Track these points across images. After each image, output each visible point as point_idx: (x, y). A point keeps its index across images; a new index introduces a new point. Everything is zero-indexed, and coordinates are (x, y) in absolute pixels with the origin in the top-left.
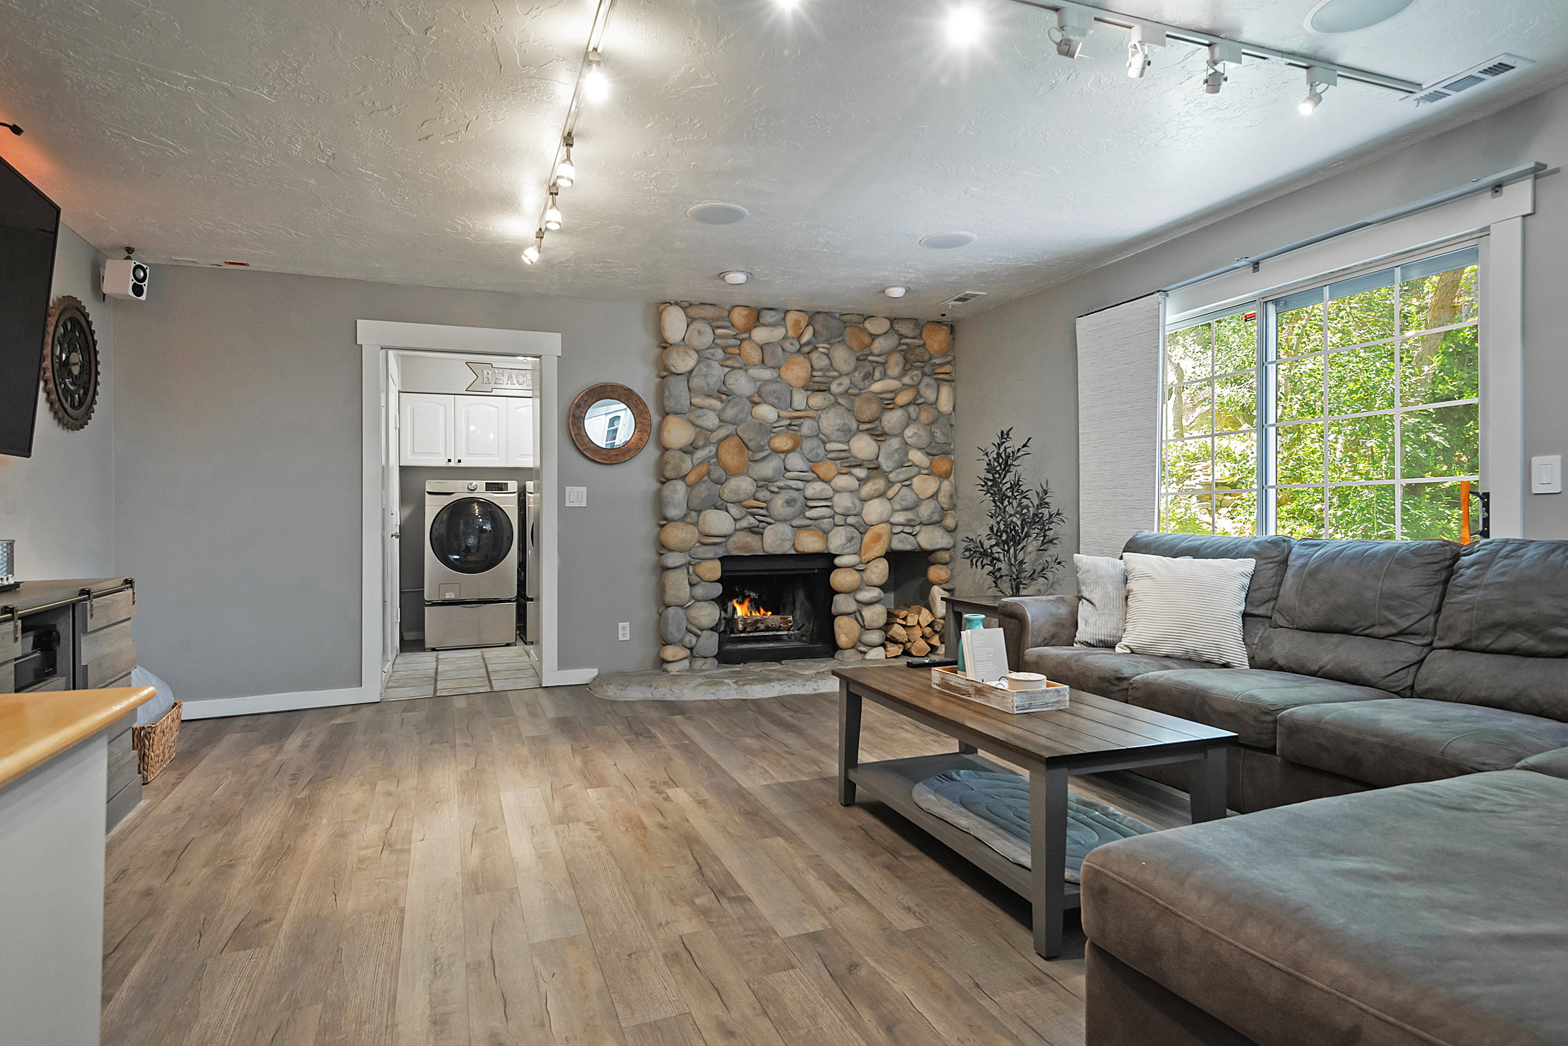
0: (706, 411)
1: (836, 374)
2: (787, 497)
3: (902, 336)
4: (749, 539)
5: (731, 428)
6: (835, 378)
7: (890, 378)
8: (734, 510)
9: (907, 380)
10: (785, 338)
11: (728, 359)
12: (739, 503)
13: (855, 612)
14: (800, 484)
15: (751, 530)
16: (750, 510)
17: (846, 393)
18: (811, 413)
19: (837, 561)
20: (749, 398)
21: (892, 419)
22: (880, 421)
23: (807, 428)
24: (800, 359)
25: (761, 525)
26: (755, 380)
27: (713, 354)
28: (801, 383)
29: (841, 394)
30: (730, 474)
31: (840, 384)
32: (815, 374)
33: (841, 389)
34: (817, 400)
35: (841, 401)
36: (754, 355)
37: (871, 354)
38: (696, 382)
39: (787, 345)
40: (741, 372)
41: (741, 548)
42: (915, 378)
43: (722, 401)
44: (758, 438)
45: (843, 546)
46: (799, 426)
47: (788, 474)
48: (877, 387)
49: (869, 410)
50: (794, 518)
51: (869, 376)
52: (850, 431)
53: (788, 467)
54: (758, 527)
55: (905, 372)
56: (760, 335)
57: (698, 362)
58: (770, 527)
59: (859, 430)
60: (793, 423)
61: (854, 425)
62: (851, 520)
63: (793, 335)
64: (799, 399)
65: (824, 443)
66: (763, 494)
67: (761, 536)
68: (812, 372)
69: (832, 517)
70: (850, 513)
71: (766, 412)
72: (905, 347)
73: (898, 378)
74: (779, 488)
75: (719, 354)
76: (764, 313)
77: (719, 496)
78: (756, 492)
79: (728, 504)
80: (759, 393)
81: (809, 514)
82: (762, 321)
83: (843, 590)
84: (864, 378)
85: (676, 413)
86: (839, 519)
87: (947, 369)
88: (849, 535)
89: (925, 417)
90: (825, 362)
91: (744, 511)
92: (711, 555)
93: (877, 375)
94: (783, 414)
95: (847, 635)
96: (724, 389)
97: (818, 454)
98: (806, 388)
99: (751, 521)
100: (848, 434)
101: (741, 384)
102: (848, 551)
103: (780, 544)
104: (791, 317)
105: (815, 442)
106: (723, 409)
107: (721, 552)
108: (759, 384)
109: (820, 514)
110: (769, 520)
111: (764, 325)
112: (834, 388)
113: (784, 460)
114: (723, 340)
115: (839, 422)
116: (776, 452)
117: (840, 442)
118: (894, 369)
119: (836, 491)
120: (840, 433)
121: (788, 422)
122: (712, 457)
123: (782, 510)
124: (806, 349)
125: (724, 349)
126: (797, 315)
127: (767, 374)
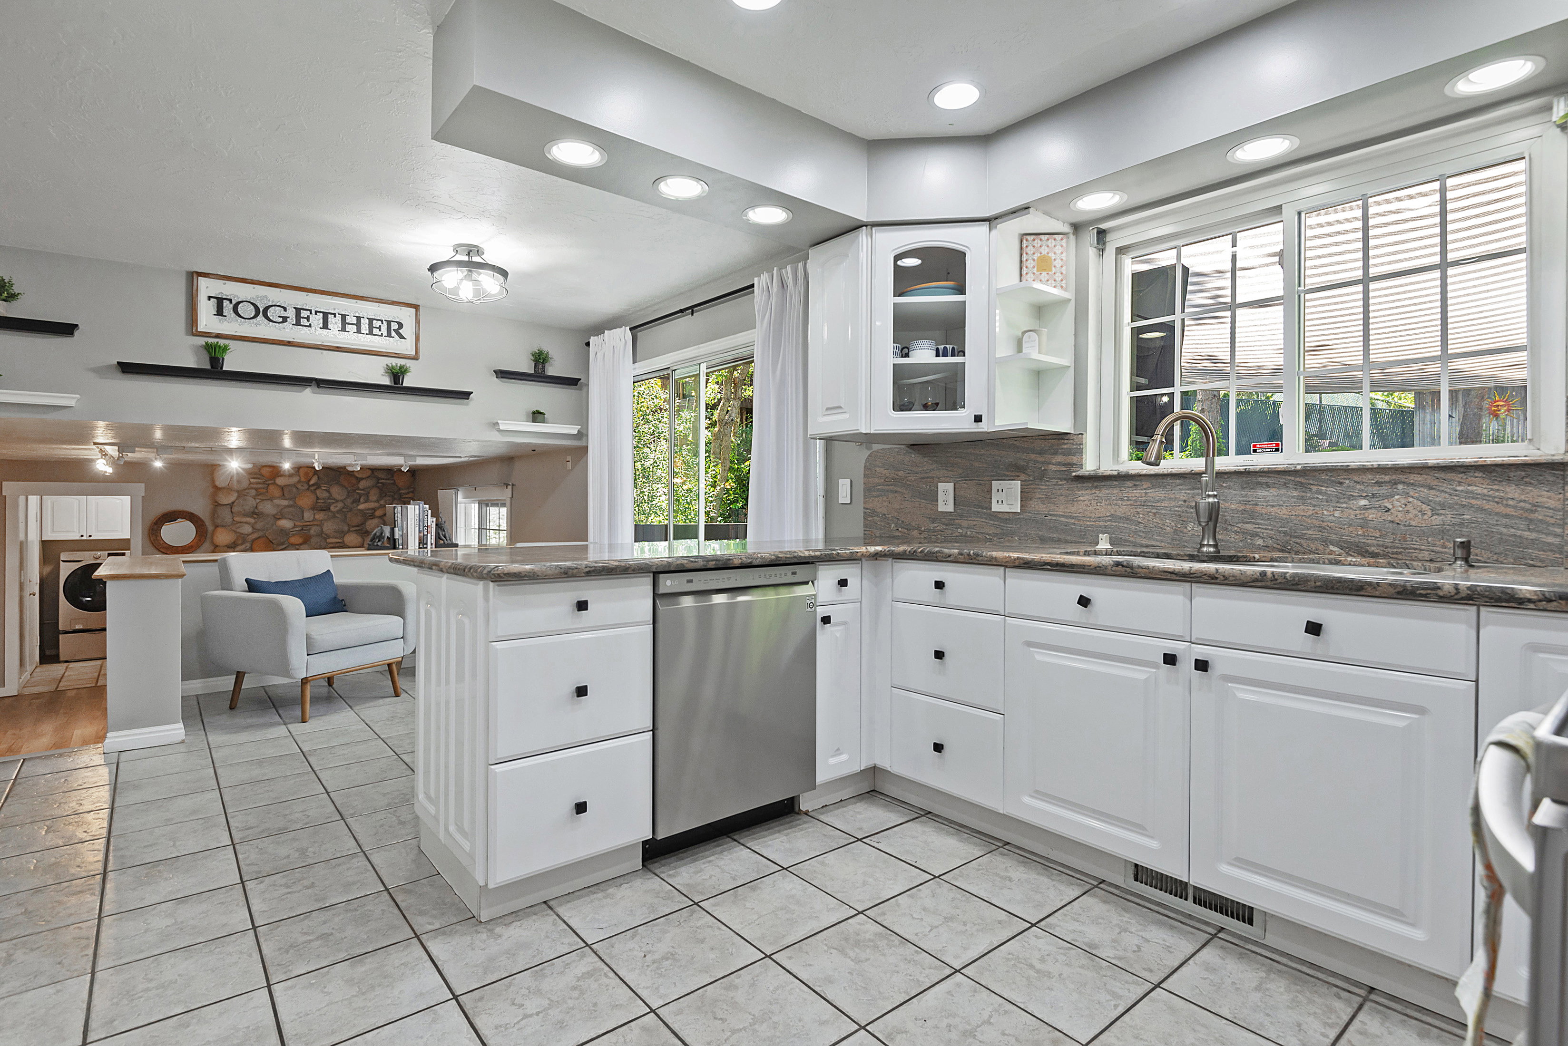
0: (242, 524)
1: (333, 501)
3: (378, 479)
5: (261, 534)
6: (333, 503)
7: (371, 502)
9: (382, 502)
10: (299, 482)
11: (260, 494)
17: (340, 511)
18: (315, 523)
20: (274, 516)
21: (372, 524)
22: (365, 525)
23: (314, 531)
24: (309, 493)
26: (278, 506)
27: (248, 493)
28: (309, 506)
29: (337, 512)
31: (336, 506)
32: (319, 501)
33: (337, 509)
34: (320, 516)
35: (337, 515)
36: (276, 492)
37: (358, 489)
38: (235, 509)
39: (299, 486)
40: (269, 502)
43: (255, 518)
44: (280, 538)
46: (309, 530)
48: (361, 507)
49: (357, 520)
51: (357, 501)
55: (381, 498)
56: (280, 481)
57: (238, 497)
59: (349, 531)
60: (303, 529)
61: (346, 528)
63: (304, 480)
64: (308, 516)
65: (325, 539)
68: (317, 500)
71: (286, 524)
72: (381, 485)
73: (377, 501)
75: (253, 492)
80: (280, 513)
82: (282, 473)
84: (353, 502)
85: (222, 526)
87: (410, 495)
90: (326, 495)
93: (362, 500)
94: (298, 523)
96: (256, 511)
97: (321, 545)
98: (313, 509)
100: (343, 533)
101: (268, 508)
104: (303, 471)
105: (319, 539)
106: (256, 523)
108: (280, 508)
111: (284, 476)
112: (332, 508)
114: (256, 485)
115: (335, 527)
116: (293, 545)
117: (336, 538)
118: (373, 496)
120: (335, 534)
121: (300, 528)
124: (312, 488)
125: (256, 489)
126: (306, 469)
127: (285, 503)
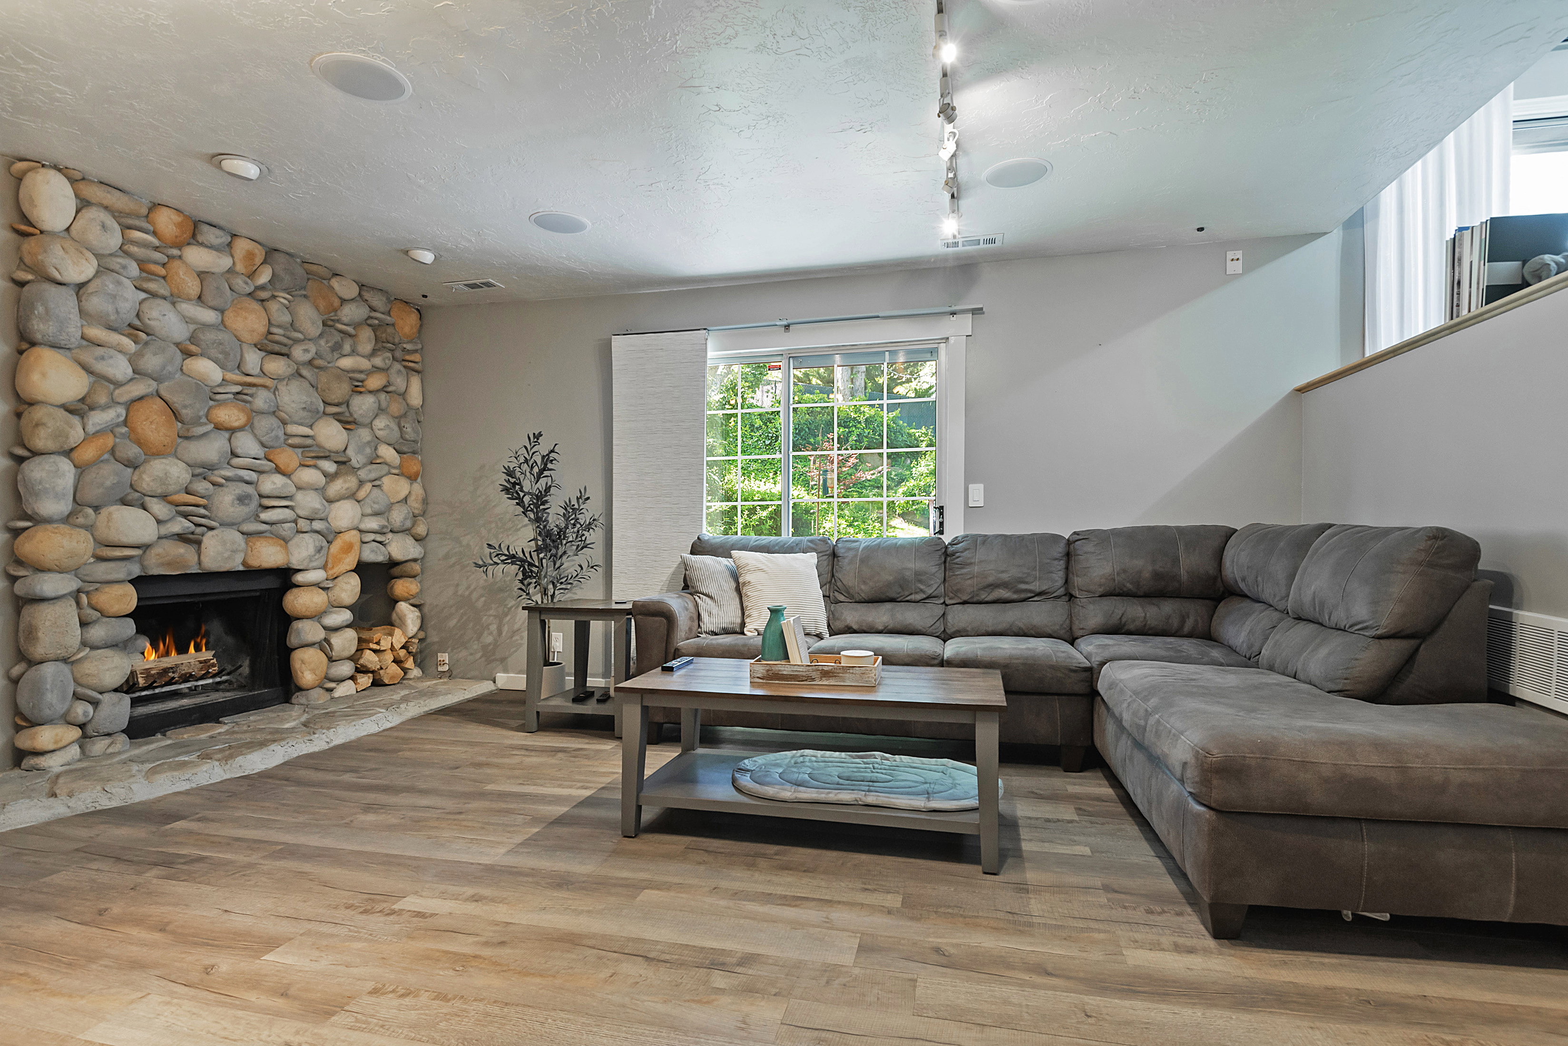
0: (112, 352)
1: (300, 336)
2: (238, 491)
3: (372, 309)
4: (182, 551)
5: (151, 385)
6: (296, 341)
7: (360, 355)
8: (159, 508)
9: (378, 361)
10: (231, 271)
11: (147, 280)
12: (164, 497)
13: (320, 643)
14: (253, 476)
15: (182, 538)
16: (182, 508)
17: (310, 363)
18: (267, 382)
19: (299, 578)
20: (178, 344)
21: (363, 405)
22: (348, 406)
23: (261, 399)
24: (254, 306)
25: (199, 530)
26: (187, 320)
27: (124, 267)
28: (256, 338)
29: (305, 364)
30: (154, 453)
31: (306, 351)
32: (272, 330)
33: (305, 357)
34: (277, 366)
35: (304, 372)
36: (192, 287)
37: (338, 321)
38: (96, 303)
39: (236, 282)
40: (167, 304)
41: (169, 564)
42: (387, 361)
43: (136, 341)
44: (198, 405)
45: (311, 558)
46: (251, 396)
47: (236, 461)
48: (346, 363)
49: (340, 390)
50: (244, 521)
51: (337, 348)
52: (318, 412)
53: (239, 451)
54: (193, 533)
55: (374, 353)
56: (197, 256)
57: (97, 274)
58: (211, 533)
59: (325, 413)
60: (245, 391)
61: (320, 406)
62: (318, 525)
63: (243, 271)
64: (253, 359)
65: (284, 423)
66: (202, 486)
67: (196, 546)
68: (269, 327)
69: (295, 522)
70: (317, 516)
71: (206, 369)
72: (377, 322)
73: (369, 357)
74: (227, 479)
75: (134, 269)
76: (205, 228)
77: (131, 486)
78: (191, 482)
79: (147, 499)
80: (193, 339)
81: (265, 516)
82: (200, 238)
83: (308, 614)
84: (332, 349)
85: (54, 346)
86: (303, 524)
87: (416, 357)
88: (317, 544)
89: (396, 408)
90: (286, 317)
91: (173, 509)
92: (121, 576)
93: (347, 348)
94: (230, 376)
95: (313, 671)
96: (137, 323)
97: (277, 437)
98: (260, 347)
99: (180, 525)
100: (313, 416)
101: (167, 321)
102: (314, 564)
103: (229, 558)
104: (242, 246)
105: (273, 421)
106: (139, 354)
107: (136, 570)
108: (194, 327)
109: (281, 517)
110: (213, 524)
111: (202, 244)
112: (298, 353)
113: (230, 440)
114: (143, 250)
115: (305, 398)
116: (219, 427)
117: (303, 425)
118: (366, 347)
119: (299, 488)
120: (305, 414)
121: (238, 388)
122: (118, 425)
123: (232, 509)
124: (262, 295)
125: (142, 263)
126: (250, 245)
127: (209, 316)
